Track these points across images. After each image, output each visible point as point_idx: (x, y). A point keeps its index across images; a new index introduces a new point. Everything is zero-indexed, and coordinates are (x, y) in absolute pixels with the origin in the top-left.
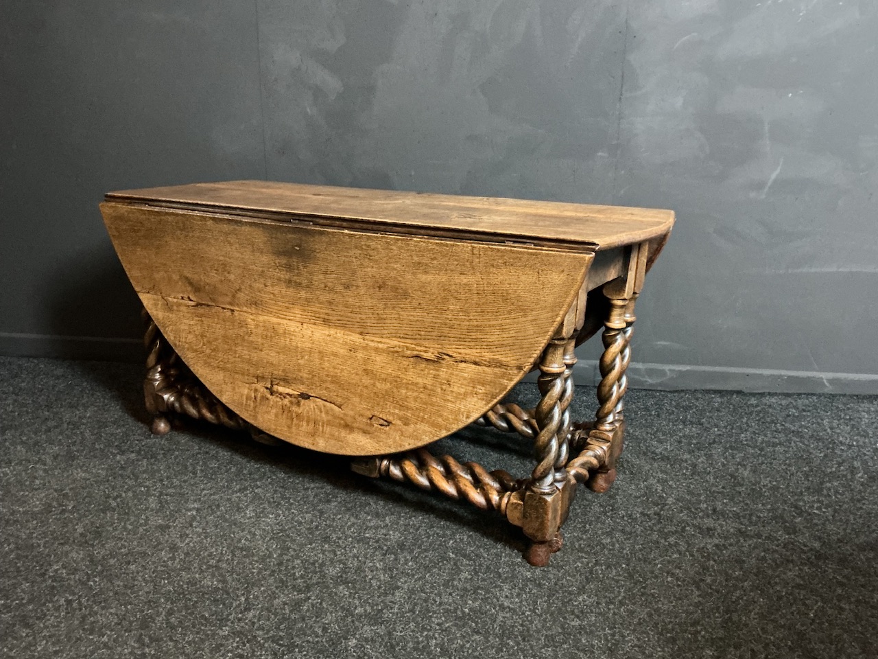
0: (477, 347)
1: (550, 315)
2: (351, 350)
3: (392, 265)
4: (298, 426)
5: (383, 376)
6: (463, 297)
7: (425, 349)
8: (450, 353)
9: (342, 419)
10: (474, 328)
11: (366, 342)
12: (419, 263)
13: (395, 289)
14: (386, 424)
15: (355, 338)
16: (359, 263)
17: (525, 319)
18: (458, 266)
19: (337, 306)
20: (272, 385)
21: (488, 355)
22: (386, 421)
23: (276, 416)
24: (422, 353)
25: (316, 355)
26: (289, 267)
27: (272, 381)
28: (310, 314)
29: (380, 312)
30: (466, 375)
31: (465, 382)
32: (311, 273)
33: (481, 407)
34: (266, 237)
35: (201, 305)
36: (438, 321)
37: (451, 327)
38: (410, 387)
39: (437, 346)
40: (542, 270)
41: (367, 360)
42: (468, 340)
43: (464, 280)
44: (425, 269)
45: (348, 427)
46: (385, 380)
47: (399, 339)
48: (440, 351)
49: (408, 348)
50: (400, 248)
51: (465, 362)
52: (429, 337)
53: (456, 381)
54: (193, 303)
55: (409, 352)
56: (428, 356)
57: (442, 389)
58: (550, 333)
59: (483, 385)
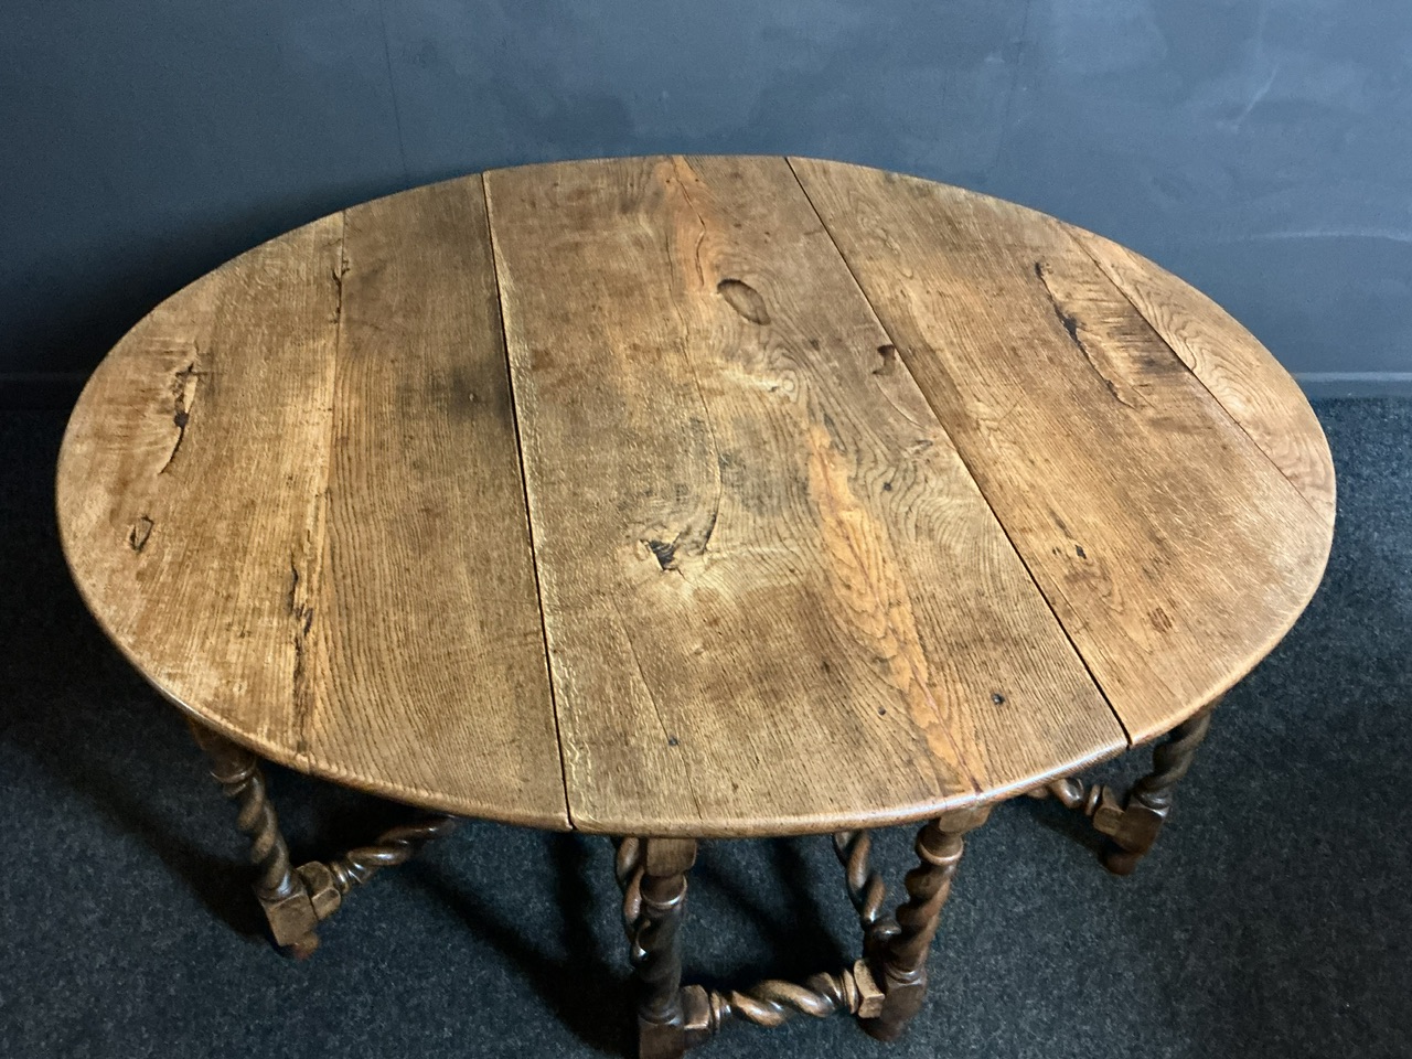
0: (336, 670)
1: (430, 776)
2: (291, 478)
3: (474, 523)
4: (116, 414)
5: (245, 530)
6: (436, 631)
7: (315, 585)
8: (313, 628)
9: (140, 475)
10: (374, 659)
11: (314, 501)
12: (488, 561)
13: (430, 532)
14: (138, 543)
15: (318, 483)
16: (467, 477)
17: (411, 738)
18: (496, 616)
19: (376, 455)
20: (198, 374)
21: (320, 690)
22: (143, 543)
23: (132, 382)
24: (305, 584)
25: (271, 430)
26: (435, 389)
27: (205, 374)
28: (353, 419)
29: (378, 513)
30: (270, 659)
31: (253, 659)
32: (431, 417)
33: (197, 695)
34: (481, 358)
35: (339, 284)
36: (379, 601)
37: (370, 623)
38: (228, 575)
39: (325, 605)
40: (519, 747)
41: (275, 504)
42: (348, 652)
43: (472, 630)
44: (480, 570)
45: (122, 485)
46: (235, 534)
47: (328, 548)
48: (317, 611)
49: (312, 562)
50: (509, 530)
51: (298, 654)
52: (342, 592)
53: (253, 646)
54: (339, 275)
55: (304, 564)
56: (301, 595)
57: (230, 625)
58: (390, 785)
59: (251, 691)
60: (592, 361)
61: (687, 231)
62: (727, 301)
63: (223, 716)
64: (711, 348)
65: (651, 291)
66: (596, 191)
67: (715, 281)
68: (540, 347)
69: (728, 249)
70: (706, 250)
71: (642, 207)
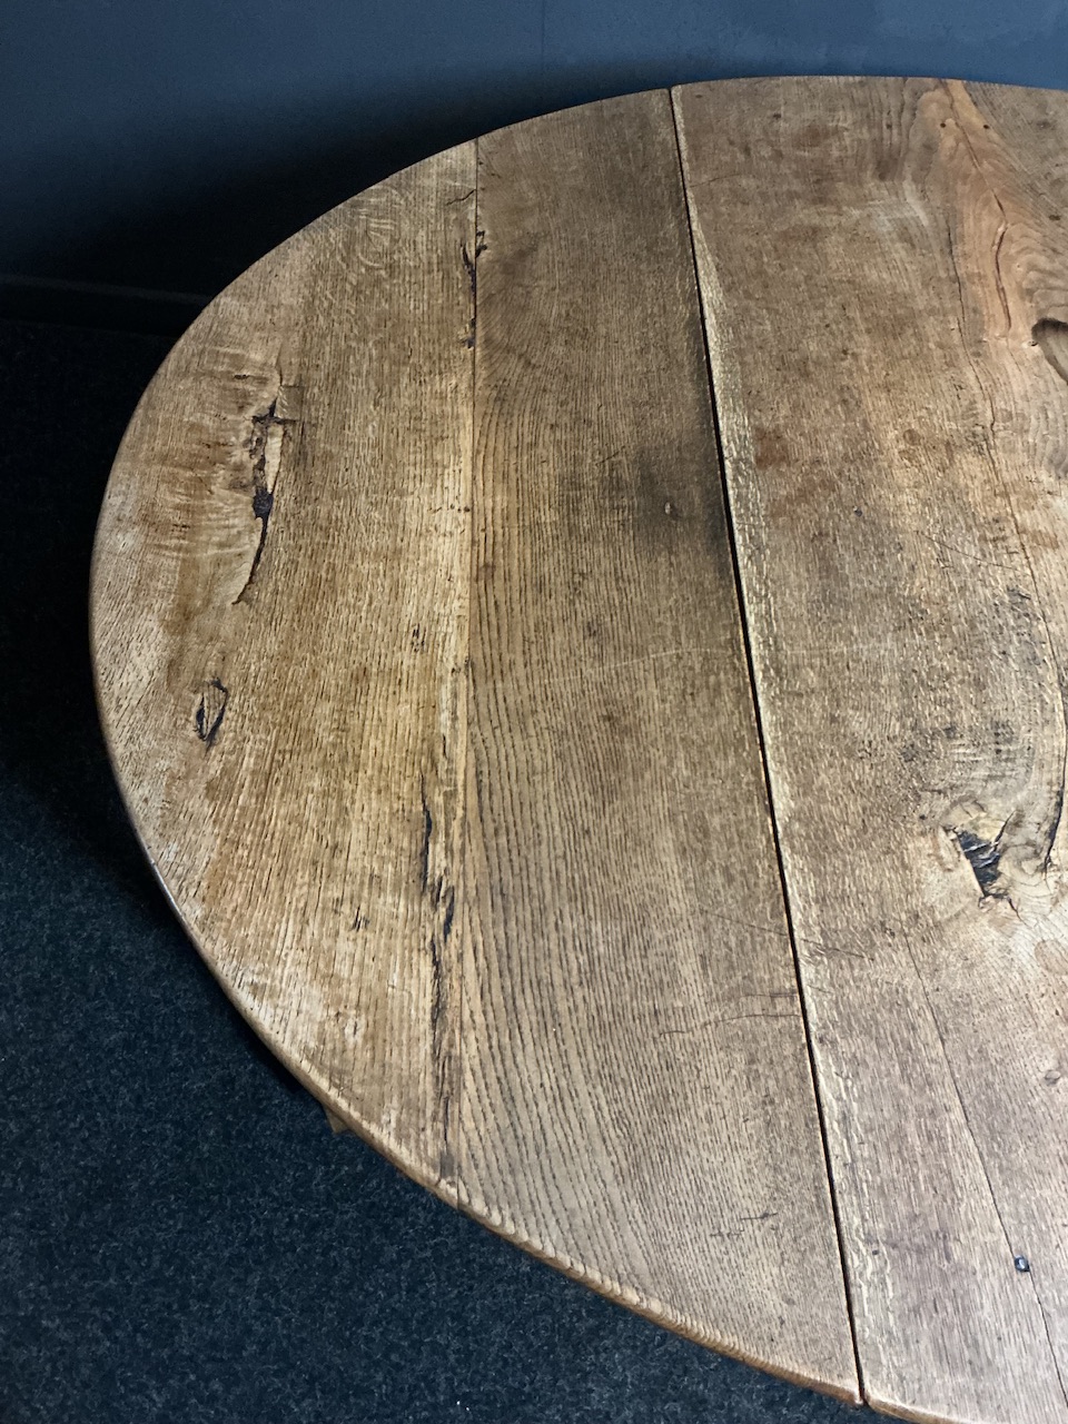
0: (491, 1016)
1: (639, 1261)
2: (416, 633)
3: (681, 754)
4: (172, 481)
5: (354, 722)
6: (635, 964)
7: (457, 843)
8: (456, 927)
9: (207, 602)
10: (546, 1003)
11: (449, 678)
12: (706, 834)
13: (615, 760)
14: (207, 731)
15: (455, 649)
16: (667, 665)
18: (724, 950)
19: (535, 603)
20: (283, 422)
21: (470, 1050)
22: (215, 728)
23: (193, 427)
24: (441, 838)
25: (386, 541)
26: (614, 486)
27: (293, 422)
28: (500, 531)
29: (541, 715)
30: (395, 979)
31: (371, 977)
32: (608, 541)
34: (680, 436)
35: (473, 273)
36: (548, 887)
37: (537, 930)
38: (333, 803)
39: (472, 883)
41: (394, 677)
42: (508, 984)
43: (689, 969)
44: (694, 850)
45: (182, 619)
46: (342, 728)
47: (472, 772)
48: (459, 894)
49: (449, 796)
50: (734, 775)
51: (437, 975)
52: (494, 860)
53: (371, 946)
54: (471, 253)
55: (439, 800)
56: (438, 859)
57: (339, 902)
58: (580, 1268)
59: (371, 1038)
60: (846, 458)
61: (978, 219)
62: (1051, 363)
63: (332, 1084)
64: (1031, 450)
65: (931, 327)
66: (837, 131)
67: (1028, 323)
68: (767, 424)
69: (1042, 261)
70: (1012, 259)
71: (908, 169)
